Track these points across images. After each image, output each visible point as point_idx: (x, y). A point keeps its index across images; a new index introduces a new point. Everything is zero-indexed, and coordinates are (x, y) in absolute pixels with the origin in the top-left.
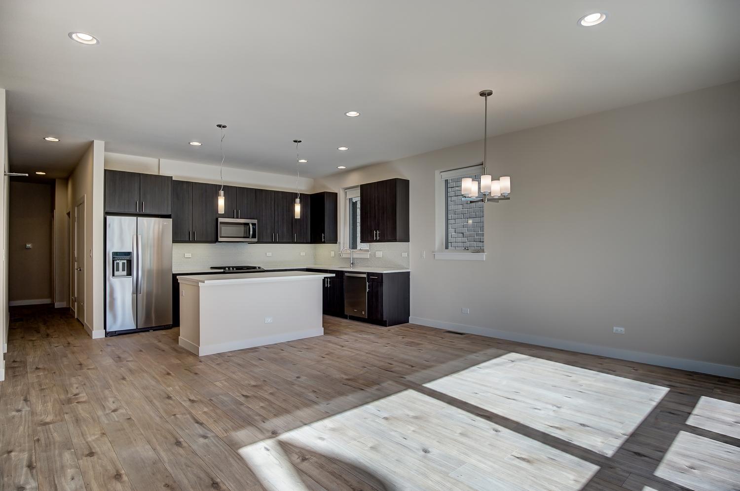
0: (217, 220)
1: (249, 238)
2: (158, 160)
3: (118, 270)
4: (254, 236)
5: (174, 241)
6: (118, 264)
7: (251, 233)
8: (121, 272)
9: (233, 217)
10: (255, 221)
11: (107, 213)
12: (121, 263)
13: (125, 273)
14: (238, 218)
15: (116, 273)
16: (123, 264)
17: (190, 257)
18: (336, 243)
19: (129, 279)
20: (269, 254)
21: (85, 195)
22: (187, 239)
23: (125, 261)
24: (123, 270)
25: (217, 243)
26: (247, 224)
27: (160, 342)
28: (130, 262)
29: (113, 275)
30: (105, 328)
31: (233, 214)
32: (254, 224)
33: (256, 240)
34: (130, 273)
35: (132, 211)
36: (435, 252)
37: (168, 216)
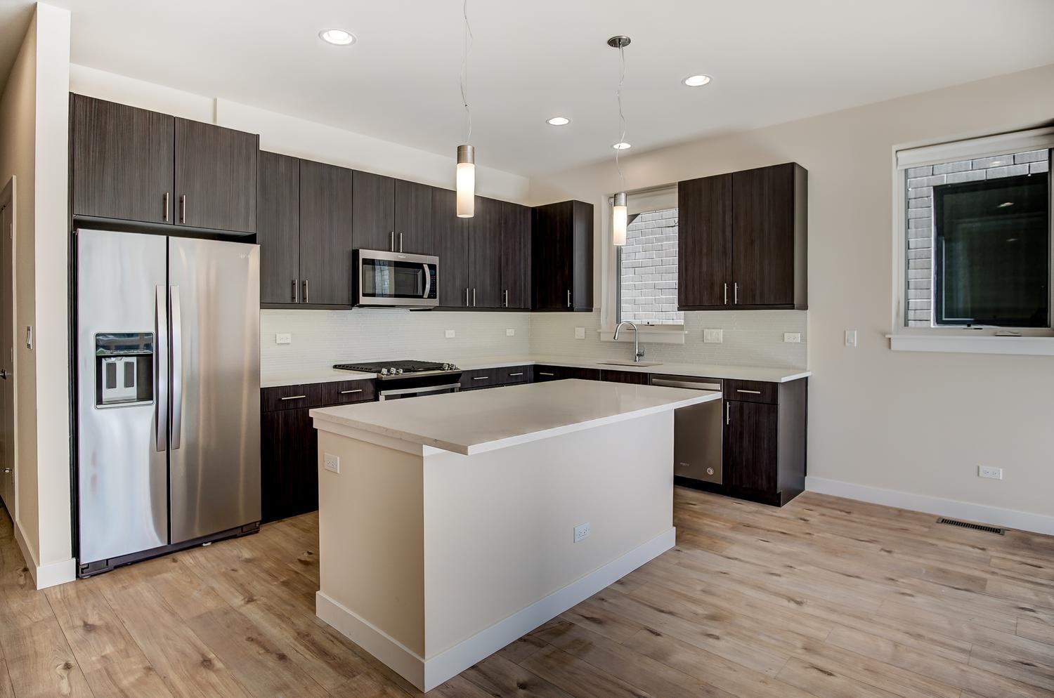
0: (355, 254)
1: (421, 297)
2: (209, 102)
3: (112, 384)
4: (432, 295)
5: (264, 305)
6: (112, 367)
7: (428, 286)
8: (122, 391)
9: (387, 247)
10: (435, 260)
11: (77, 224)
12: (120, 364)
13: (132, 392)
14: (398, 251)
15: (107, 394)
16: (128, 366)
17: (289, 341)
18: (592, 311)
19: (147, 410)
20: (450, 334)
21: (14, 178)
22: (288, 300)
23: (134, 360)
24: (128, 383)
25: (355, 310)
26: (420, 266)
27: (250, 600)
28: (148, 363)
29: (99, 401)
30: (76, 552)
31: (387, 240)
32: (432, 267)
33: (435, 302)
34: (147, 393)
35: (154, 220)
36: (890, 334)
37: (251, 239)
